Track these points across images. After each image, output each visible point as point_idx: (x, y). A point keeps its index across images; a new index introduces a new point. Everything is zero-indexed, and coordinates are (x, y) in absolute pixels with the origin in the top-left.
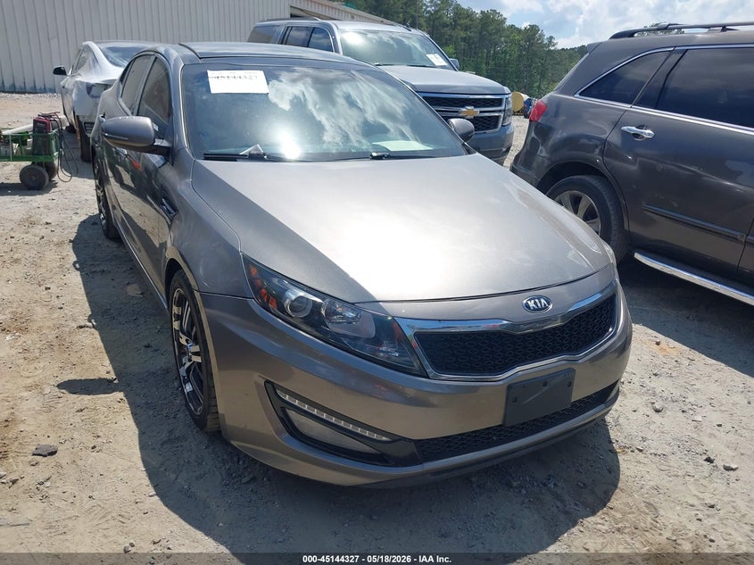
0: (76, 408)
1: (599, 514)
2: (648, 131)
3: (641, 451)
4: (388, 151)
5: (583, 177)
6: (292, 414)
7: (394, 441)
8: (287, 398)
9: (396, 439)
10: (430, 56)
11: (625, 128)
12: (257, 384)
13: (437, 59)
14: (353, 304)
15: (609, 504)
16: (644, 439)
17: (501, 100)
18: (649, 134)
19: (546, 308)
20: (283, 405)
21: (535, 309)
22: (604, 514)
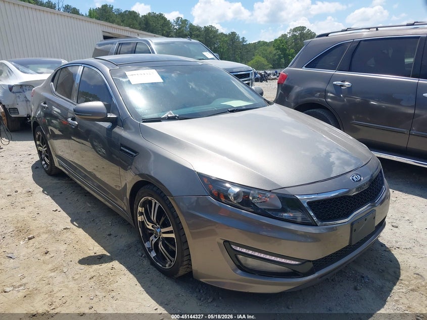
0: (89, 276)
1: (398, 283)
2: (347, 83)
3: (398, 248)
4: (233, 107)
5: (315, 110)
6: (240, 257)
7: (303, 263)
8: (238, 249)
9: (304, 262)
10: (204, 53)
11: (335, 83)
12: (219, 243)
13: (208, 55)
14: (270, 191)
15: (400, 278)
16: (397, 242)
17: (249, 74)
18: (348, 85)
19: (361, 179)
20: (235, 253)
21: (357, 181)
22: (400, 283)
